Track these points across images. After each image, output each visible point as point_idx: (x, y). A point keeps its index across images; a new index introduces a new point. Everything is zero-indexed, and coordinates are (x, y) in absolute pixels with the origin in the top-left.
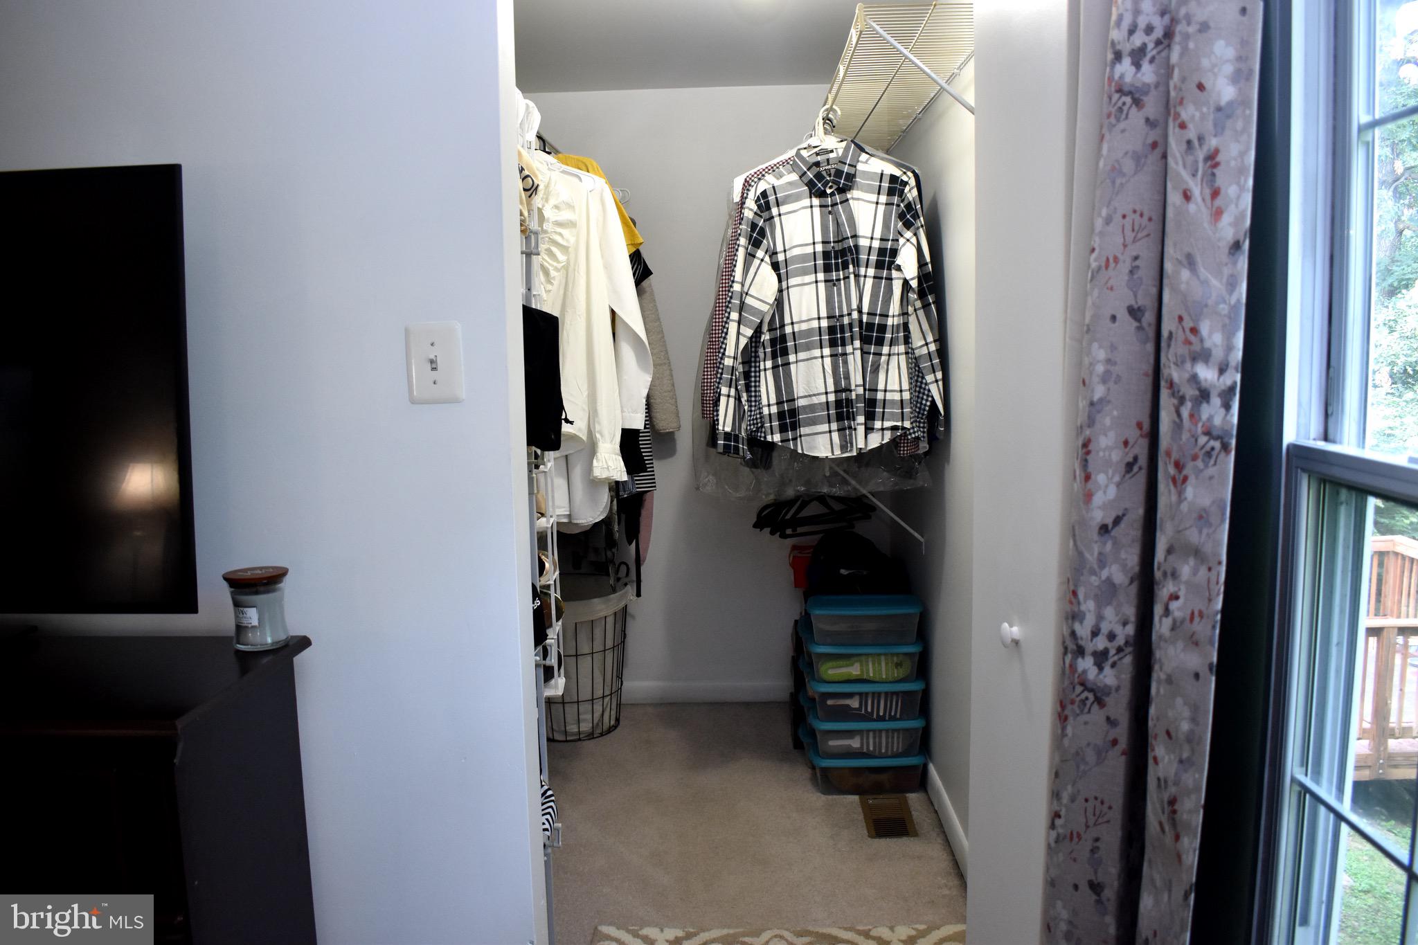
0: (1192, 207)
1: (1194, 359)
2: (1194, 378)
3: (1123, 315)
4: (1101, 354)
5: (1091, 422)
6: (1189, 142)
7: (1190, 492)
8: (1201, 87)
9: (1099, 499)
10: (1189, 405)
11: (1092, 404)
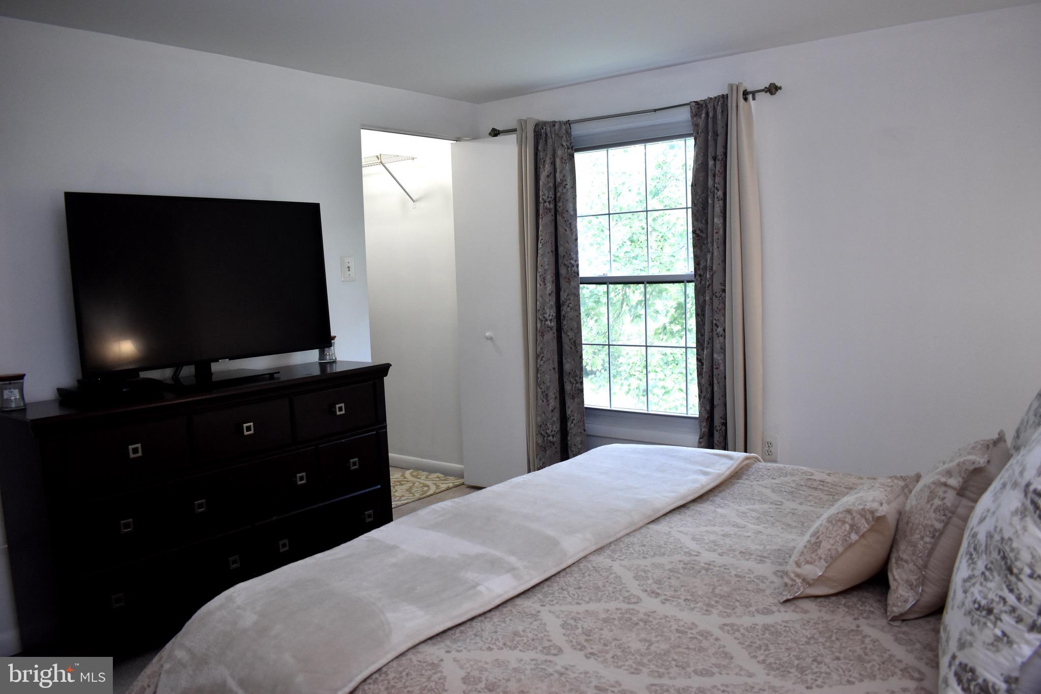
0: (567, 232)
1: (570, 259)
2: (571, 263)
3: (550, 252)
4: (547, 260)
5: (545, 273)
6: (565, 221)
7: (572, 283)
8: (567, 211)
9: (548, 288)
10: (570, 268)
11: (545, 270)
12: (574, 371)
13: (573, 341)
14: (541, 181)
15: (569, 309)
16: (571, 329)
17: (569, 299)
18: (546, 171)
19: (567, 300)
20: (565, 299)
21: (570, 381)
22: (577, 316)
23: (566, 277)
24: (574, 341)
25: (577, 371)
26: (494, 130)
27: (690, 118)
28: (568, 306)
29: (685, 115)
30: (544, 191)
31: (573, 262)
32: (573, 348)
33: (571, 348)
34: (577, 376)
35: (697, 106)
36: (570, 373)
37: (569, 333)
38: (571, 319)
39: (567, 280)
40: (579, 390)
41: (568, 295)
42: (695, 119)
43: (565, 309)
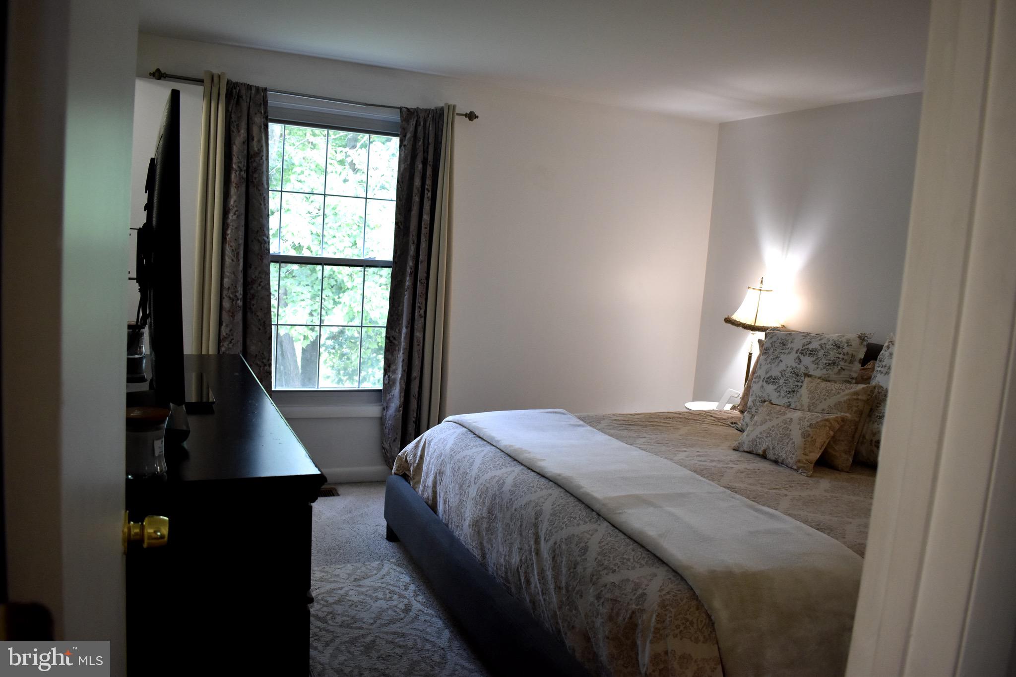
0: (262, 206)
1: (263, 235)
4: (241, 234)
5: (239, 248)
6: (260, 194)
7: (264, 261)
8: (263, 184)
9: (241, 265)
10: (262, 244)
12: (261, 352)
13: (262, 322)
14: (235, 147)
15: (260, 288)
16: (261, 309)
17: (261, 278)
18: (242, 136)
19: (258, 278)
20: (255, 277)
21: (257, 364)
22: (268, 296)
23: (258, 254)
24: (264, 322)
25: (265, 353)
26: (158, 70)
27: (400, 121)
28: (260, 285)
29: (396, 117)
30: (240, 157)
31: (265, 239)
32: (261, 328)
33: (260, 329)
34: (265, 358)
35: (407, 112)
36: (256, 355)
37: (259, 314)
38: (262, 298)
39: (260, 257)
40: (267, 372)
41: (260, 273)
42: (404, 123)
43: (255, 288)
